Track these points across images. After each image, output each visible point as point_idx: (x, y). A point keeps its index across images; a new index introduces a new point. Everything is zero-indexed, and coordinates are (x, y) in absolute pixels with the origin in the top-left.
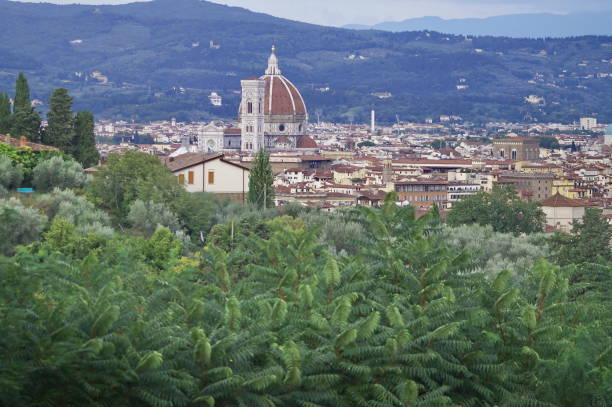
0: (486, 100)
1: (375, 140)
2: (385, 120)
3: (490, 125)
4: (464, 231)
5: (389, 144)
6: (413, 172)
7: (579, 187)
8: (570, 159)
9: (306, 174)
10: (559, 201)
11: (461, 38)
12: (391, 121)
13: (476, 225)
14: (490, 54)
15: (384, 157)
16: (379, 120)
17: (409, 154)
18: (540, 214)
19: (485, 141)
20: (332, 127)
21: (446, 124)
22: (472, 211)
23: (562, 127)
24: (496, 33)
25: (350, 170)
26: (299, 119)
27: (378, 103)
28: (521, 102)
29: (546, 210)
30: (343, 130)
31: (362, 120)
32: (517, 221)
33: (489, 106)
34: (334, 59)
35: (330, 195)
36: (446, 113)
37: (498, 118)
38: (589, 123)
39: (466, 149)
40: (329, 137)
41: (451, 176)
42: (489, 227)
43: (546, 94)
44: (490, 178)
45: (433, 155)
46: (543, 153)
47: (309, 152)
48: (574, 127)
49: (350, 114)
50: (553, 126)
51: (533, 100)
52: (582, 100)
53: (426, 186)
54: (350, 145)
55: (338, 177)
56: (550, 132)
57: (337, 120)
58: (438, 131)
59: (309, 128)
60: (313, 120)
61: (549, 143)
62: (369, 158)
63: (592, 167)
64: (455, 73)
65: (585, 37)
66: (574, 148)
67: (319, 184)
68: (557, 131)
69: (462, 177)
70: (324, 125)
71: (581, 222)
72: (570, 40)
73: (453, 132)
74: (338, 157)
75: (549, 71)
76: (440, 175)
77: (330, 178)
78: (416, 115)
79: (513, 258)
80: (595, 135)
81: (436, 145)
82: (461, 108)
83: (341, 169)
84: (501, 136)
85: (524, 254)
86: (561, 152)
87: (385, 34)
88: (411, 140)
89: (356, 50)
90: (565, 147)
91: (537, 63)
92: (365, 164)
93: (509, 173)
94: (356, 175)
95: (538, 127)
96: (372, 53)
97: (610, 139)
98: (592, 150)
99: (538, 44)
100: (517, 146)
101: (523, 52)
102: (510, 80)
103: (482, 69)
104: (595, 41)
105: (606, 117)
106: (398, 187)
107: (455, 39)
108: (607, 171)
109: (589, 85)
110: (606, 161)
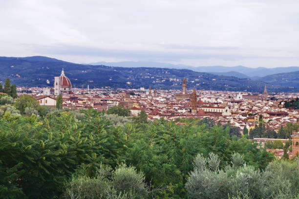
0: (117, 83)
1: (89, 92)
2: (91, 87)
3: (118, 89)
4: (111, 116)
5: (92, 93)
6: (98, 101)
7: (140, 105)
8: (138, 98)
9: (71, 101)
10: (135, 108)
11: (110, 67)
12: (93, 88)
13: (114, 114)
14: (118, 71)
15: (91, 97)
16: (90, 88)
17: (97, 96)
18: (130, 111)
19: (116, 93)
20: (78, 89)
21: (107, 89)
22: (114, 111)
23: (136, 90)
24: (120, 66)
25: (82, 100)
26: (69, 87)
27: (89, 83)
28: (125, 83)
29: (131, 110)
30: (81, 90)
31: (85, 87)
32: (124, 113)
33: (117, 84)
34: (78, 72)
35: (77, 106)
36: (107, 86)
37: (120, 87)
38: (142, 89)
39: (112, 95)
40: (77, 92)
41: (108, 102)
42: (117, 115)
43: (132, 82)
44: (118, 103)
45: (103, 96)
46: (131, 96)
47: (72, 95)
48: (139, 90)
49: (83, 86)
50: (134, 90)
51: (129, 83)
52: (141, 83)
53: (102, 104)
54: (82, 94)
55: (79, 102)
56: (133, 91)
57: (79, 87)
58: (105, 91)
59: (72, 89)
60: (73, 87)
61: (132, 94)
63: (143, 100)
64: (109, 76)
65: (142, 68)
66: (139, 95)
67: (74, 104)
68: (134, 91)
69: (111, 102)
70: (76, 89)
71: (140, 114)
72: (138, 68)
73: (108, 91)
74: (80, 97)
75: (133, 76)
76: (105, 102)
77: (77, 102)
78: (99, 86)
79: (123, 122)
80: (144, 92)
81: (104, 94)
82: (110, 84)
83: (80, 100)
84: (121, 92)
85: (126, 122)
87: (92, 66)
88: (98, 93)
89: (84, 70)
90: (136, 95)
91: (130, 74)
92: (86, 98)
93: (122, 101)
94: (84, 101)
95: (130, 90)
96: (89, 71)
97: (147, 93)
98: (143, 96)
99: (130, 69)
100: (124, 95)
101: (126, 71)
102: (123, 78)
103: (116, 75)
104: (144, 69)
105: (146, 88)
106: (94, 104)
107: (109, 67)
108: (147, 101)
109: (143, 79)
110: (146, 99)
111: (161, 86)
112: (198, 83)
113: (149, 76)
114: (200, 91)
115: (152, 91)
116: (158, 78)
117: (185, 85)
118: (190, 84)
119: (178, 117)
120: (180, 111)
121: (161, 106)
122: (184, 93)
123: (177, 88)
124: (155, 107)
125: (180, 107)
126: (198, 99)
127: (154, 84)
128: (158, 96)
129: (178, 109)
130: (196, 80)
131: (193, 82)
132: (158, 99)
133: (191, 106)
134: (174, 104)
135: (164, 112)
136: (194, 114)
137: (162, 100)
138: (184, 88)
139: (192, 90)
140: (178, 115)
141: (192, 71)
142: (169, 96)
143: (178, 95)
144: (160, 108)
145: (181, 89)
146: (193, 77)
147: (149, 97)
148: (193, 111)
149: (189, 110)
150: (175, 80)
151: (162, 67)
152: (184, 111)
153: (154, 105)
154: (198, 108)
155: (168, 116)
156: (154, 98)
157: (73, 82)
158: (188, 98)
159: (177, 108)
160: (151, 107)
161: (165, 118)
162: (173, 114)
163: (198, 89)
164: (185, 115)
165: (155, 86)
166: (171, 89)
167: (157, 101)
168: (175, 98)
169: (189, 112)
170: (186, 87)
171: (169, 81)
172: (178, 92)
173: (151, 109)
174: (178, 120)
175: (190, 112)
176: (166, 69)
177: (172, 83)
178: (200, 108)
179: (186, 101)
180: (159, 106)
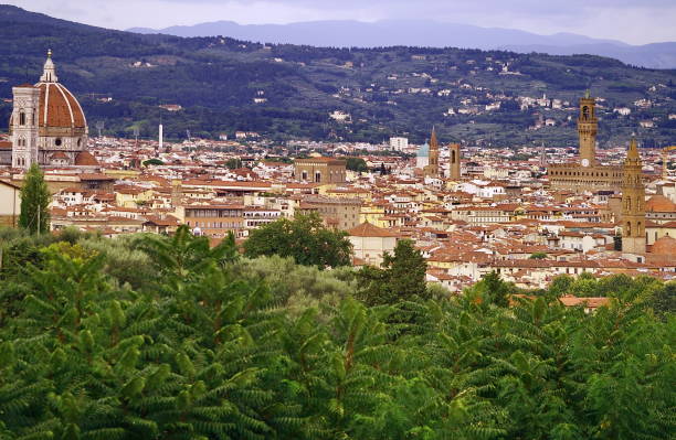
0: (287, 116)
1: (163, 157)
2: (175, 135)
3: (292, 143)
4: (262, 262)
5: (178, 162)
6: (206, 195)
7: (389, 214)
8: (380, 183)
9: (85, 195)
10: (367, 230)
11: (258, 45)
12: (181, 137)
13: (276, 256)
14: (290, 64)
15: (170, 175)
16: (167, 136)
17: (201, 174)
18: (347, 244)
19: (286, 161)
20: (114, 142)
21: (242, 141)
22: (272, 240)
23: (370, 148)
24: (298, 41)
25: (134, 191)
26: (77, 132)
27: (166, 117)
28: (326, 119)
29: (353, 240)
30: (128, 146)
31: (148, 135)
32: (322, 252)
33: (289, 122)
34: (113, 66)
35: (111, 220)
36: (242, 129)
37: (300, 136)
38: (400, 143)
39: (265, 170)
40: (112, 153)
41: (247, 200)
42: (291, 259)
43: (353, 110)
44: (291, 203)
45: (228, 176)
46: (350, 176)
47: (89, 170)
48: (383, 147)
49: (136, 128)
50: (361, 146)
51: (338, 116)
52: (393, 117)
53: (220, 212)
54: (135, 163)
55: (121, 199)
56: (357, 152)
57: (120, 135)
58: (234, 149)
59: (88, 142)
60: (94, 134)
61: (356, 165)
62: (156, 177)
63: (403, 193)
64: (252, 85)
65: (395, 48)
66: (384, 171)
67: (99, 207)
68: (365, 152)
69: (261, 202)
70: (106, 140)
71: (393, 254)
72: (378, 50)
73: (250, 150)
74: (121, 176)
75: (355, 85)
76: (236, 199)
77: (112, 200)
78: (209, 130)
79: (317, 294)
80: (406, 157)
81: (232, 165)
82: (258, 123)
83: (124, 189)
84: (304, 156)
85: (329, 289)
86: (370, 175)
87: (174, 40)
88: (203, 158)
89: (143, 56)
90: (374, 170)
91: (342, 75)
92: (151, 184)
93: (312, 198)
94: (142, 197)
95: (344, 147)
96: (161, 60)
97: (423, 162)
98: (404, 173)
99: (343, 55)
100: (321, 168)
101: (327, 63)
102: (313, 94)
103: (282, 81)
104: (405, 53)
105: (418, 138)
106: (188, 212)
107: (253, 47)
108: (420, 198)
109: (399, 101)
110: (419, 186)
111: (480, 132)
112: (647, 116)
113: (428, 84)
114: (659, 154)
115: (445, 153)
116: (466, 93)
117: (587, 126)
118: (613, 123)
119: (563, 270)
120: (568, 243)
121: (485, 221)
122: (585, 163)
123: (552, 142)
124: (460, 223)
125: (567, 224)
126: (651, 188)
127: (450, 122)
128: (469, 176)
129: (563, 235)
130: (640, 103)
131: (625, 111)
132: (468, 188)
133: (618, 223)
134: (545, 212)
135: (499, 248)
136: (633, 259)
137: (489, 192)
138: (586, 142)
139: (622, 150)
140: (563, 263)
141: (619, 64)
142: (522, 176)
143: (558, 172)
144: (479, 230)
145: (571, 143)
146: (624, 90)
147: (428, 180)
148: (627, 243)
149: (611, 240)
150: (542, 103)
151: (485, 48)
152: (588, 243)
153: (455, 216)
154: (651, 232)
155: (518, 264)
156: (453, 186)
157: (94, 112)
158: (606, 187)
159: (555, 229)
160: (440, 227)
161: (505, 276)
162: (539, 260)
163: (649, 144)
164: (593, 264)
165: (455, 131)
166: (528, 142)
167: (463, 199)
168: (546, 186)
169: (609, 248)
170: (594, 134)
171: (516, 106)
172: (560, 156)
173: (441, 235)
174: (562, 285)
175: (618, 246)
176: (500, 56)
177: (531, 116)
178: (662, 233)
179: (596, 200)
180: (474, 219)
